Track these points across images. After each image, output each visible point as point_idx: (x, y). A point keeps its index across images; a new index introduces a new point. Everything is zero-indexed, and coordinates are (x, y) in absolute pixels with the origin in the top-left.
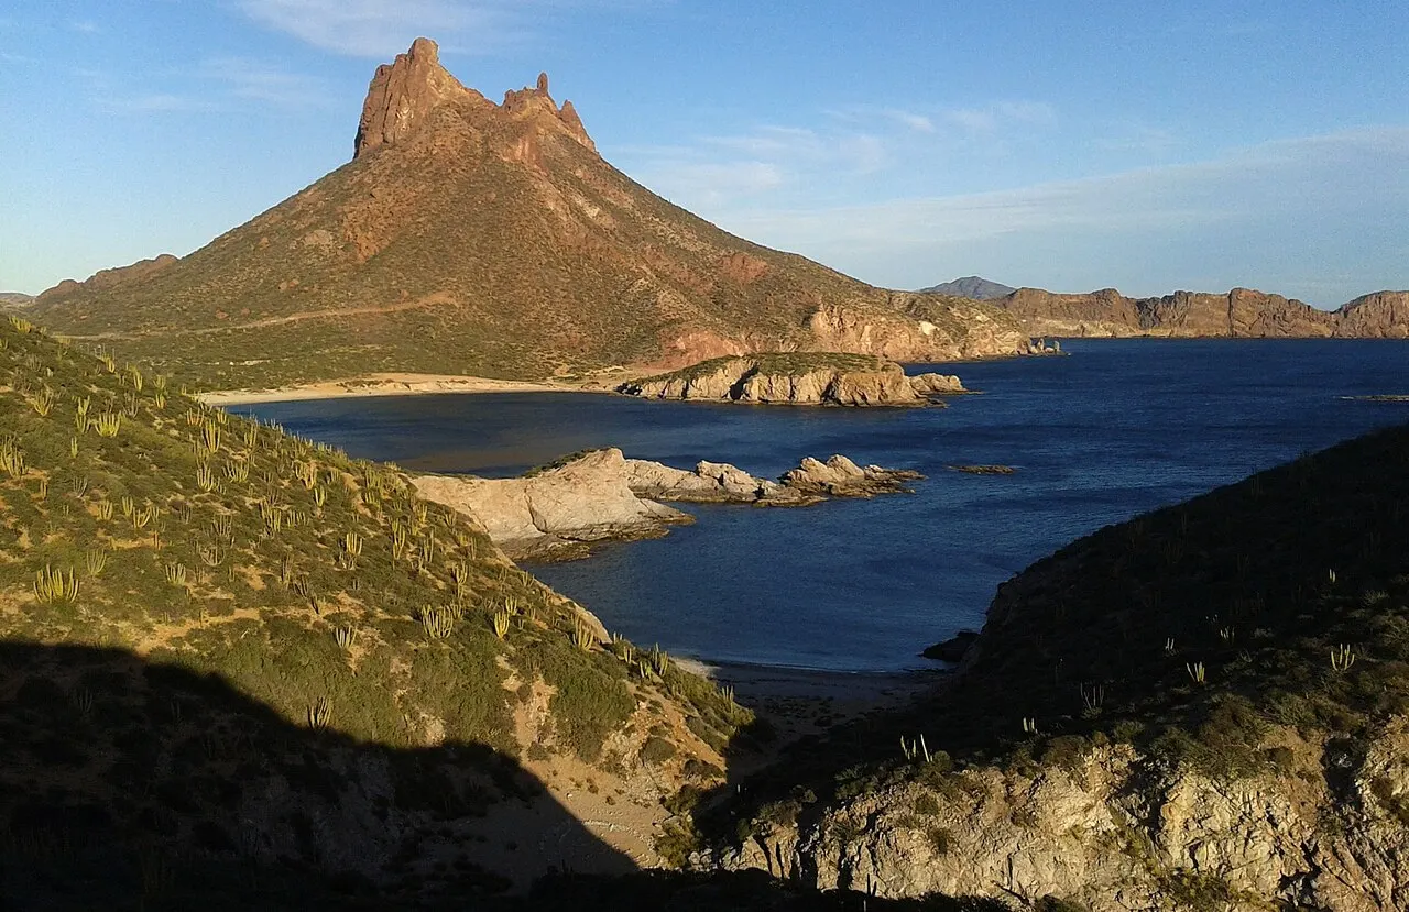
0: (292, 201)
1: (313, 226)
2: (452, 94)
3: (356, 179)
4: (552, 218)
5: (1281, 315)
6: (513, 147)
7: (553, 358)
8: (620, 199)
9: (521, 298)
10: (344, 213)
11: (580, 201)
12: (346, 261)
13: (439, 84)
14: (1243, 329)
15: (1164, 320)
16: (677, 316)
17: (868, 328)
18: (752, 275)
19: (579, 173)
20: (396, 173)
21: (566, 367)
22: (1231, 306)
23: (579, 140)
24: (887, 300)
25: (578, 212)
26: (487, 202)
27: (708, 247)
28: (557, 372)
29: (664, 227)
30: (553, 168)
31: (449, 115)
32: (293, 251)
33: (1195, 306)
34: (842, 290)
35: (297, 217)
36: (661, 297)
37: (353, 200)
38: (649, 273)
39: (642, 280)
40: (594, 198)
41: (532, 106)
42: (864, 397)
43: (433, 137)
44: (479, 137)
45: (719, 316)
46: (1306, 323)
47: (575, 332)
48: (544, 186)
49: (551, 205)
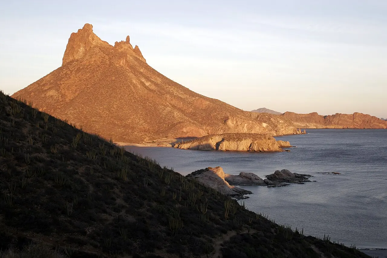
0: (42, 80)
1: (50, 89)
2: (98, 43)
3: (64, 72)
4: (135, 86)
5: (370, 122)
6: (120, 61)
7: (143, 135)
8: (156, 79)
9: (126, 114)
10: (61, 84)
11: (143, 80)
12: (62, 101)
13: (93, 39)
14: (357, 126)
15: (332, 123)
16: (182, 121)
17: (246, 125)
18: (204, 106)
19: (142, 70)
20: (78, 70)
21: (147, 138)
22: (354, 119)
23: (141, 59)
24: (250, 115)
25: (142, 84)
26: (112, 80)
27: (188, 97)
28: (145, 140)
29: (172, 89)
30: (133, 69)
31: (97, 50)
32: (43, 97)
33: (342, 118)
34: (235, 112)
35: (44, 85)
36: (175, 114)
37: (63, 79)
38: (169, 105)
39: (168, 108)
40: (148, 79)
41: (125, 47)
42: (263, 149)
43: (91, 58)
44: (107, 57)
45: (195, 120)
46: (378, 124)
47: (146, 126)
48: (131, 75)
49: (134, 81)
